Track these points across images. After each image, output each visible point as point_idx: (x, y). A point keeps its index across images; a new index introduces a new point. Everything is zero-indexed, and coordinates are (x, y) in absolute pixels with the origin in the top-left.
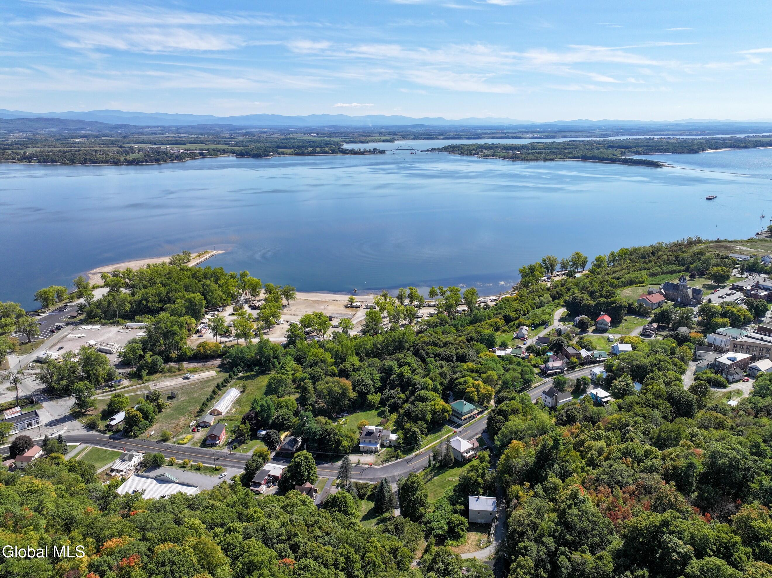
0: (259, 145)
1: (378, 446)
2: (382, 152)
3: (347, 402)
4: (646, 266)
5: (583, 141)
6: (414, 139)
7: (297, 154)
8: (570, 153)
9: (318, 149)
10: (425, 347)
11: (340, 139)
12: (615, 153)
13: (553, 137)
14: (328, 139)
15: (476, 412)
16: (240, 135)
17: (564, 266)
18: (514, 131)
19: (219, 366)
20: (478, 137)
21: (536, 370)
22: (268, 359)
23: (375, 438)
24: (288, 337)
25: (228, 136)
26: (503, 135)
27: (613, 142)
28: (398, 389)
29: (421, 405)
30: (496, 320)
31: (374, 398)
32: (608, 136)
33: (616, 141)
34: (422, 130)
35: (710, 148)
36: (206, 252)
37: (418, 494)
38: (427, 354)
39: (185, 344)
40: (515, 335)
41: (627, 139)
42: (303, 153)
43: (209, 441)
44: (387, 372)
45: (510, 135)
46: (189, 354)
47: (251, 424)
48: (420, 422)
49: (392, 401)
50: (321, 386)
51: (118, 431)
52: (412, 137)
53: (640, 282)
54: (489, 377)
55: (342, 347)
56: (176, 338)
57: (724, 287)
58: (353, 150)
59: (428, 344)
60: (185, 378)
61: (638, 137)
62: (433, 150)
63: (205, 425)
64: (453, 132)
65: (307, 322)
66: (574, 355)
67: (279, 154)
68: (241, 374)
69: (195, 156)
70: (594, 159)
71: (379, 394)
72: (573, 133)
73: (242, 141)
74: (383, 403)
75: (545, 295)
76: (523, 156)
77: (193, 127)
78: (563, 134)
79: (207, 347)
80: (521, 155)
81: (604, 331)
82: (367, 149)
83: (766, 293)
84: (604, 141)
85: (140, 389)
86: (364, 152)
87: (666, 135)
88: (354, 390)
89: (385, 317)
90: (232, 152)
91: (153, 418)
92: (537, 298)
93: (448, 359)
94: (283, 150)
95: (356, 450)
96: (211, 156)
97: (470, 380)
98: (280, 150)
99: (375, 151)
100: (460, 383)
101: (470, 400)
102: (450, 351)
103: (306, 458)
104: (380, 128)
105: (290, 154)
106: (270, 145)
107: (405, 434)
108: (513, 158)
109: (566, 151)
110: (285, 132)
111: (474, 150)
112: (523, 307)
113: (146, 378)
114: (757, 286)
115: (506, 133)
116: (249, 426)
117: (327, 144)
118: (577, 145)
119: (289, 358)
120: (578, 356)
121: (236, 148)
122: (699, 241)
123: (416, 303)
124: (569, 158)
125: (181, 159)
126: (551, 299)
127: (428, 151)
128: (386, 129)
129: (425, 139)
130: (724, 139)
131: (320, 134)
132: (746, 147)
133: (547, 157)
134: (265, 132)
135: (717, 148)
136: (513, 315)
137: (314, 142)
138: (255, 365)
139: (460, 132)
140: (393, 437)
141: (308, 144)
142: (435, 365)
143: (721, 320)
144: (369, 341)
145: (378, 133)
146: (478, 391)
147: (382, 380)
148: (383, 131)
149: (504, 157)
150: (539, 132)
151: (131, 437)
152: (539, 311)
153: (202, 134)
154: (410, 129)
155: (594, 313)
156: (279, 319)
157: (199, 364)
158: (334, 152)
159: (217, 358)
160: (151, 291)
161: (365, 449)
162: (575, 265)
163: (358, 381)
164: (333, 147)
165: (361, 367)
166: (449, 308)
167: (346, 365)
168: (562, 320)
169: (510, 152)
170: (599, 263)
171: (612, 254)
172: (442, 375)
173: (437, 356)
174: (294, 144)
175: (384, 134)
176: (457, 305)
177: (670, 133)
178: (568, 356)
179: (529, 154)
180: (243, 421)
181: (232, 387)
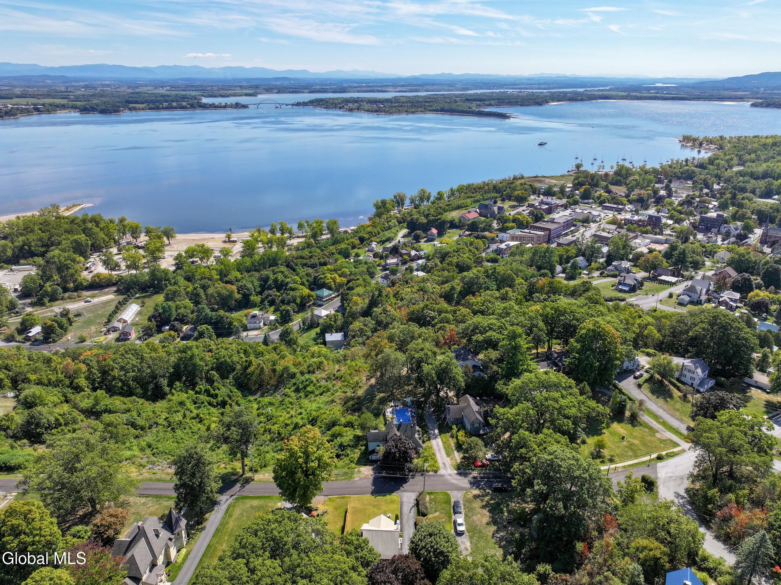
0: (104, 99)
1: (262, 324)
2: (245, 107)
3: (234, 302)
4: (473, 195)
5: (443, 95)
6: (278, 92)
7: (151, 109)
8: (430, 106)
9: (174, 104)
10: (294, 260)
11: (197, 93)
12: (471, 106)
13: (417, 91)
14: (184, 93)
15: (333, 296)
16: (78, 88)
17: (412, 201)
18: (380, 85)
19: (116, 292)
20: (343, 90)
21: (379, 268)
22: (160, 281)
23: (259, 319)
24: (175, 265)
25: (63, 89)
26: (368, 89)
27: (470, 95)
28: (275, 290)
29: (292, 293)
30: (352, 240)
31: (256, 298)
32: (468, 89)
33: (473, 95)
34: (286, 83)
35: (553, 101)
36: (74, 206)
37: (291, 336)
38: (296, 265)
39: (80, 276)
40: (367, 249)
41: (483, 93)
42: (157, 108)
43: (122, 337)
44: (264, 280)
45: (376, 88)
46: (85, 284)
47: (157, 322)
48: (291, 304)
49: (270, 298)
50: (210, 291)
51: (36, 340)
52: (276, 91)
53: (465, 207)
54: (343, 272)
55: (225, 265)
56: (71, 271)
57: (523, 206)
58: (213, 104)
59: (297, 258)
60: (86, 302)
61: (494, 91)
62: (298, 104)
63: (115, 329)
64: (318, 85)
65: (191, 253)
66: (405, 254)
67: (130, 109)
68: (137, 295)
69: (29, 112)
70: (452, 111)
71: (260, 296)
72: (436, 87)
73: (83, 95)
74: (262, 301)
75: (393, 221)
76: (387, 109)
77: (15, 78)
78: (427, 87)
79: (101, 277)
80: (384, 108)
81: (432, 240)
82: (229, 103)
83: (547, 207)
84: (463, 94)
85: (46, 312)
86: (225, 107)
87: (519, 89)
88: (239, 293)
89: (261, 247)
90: (74, 107)
91: (67, 328)
92: (386, 223)
93: (313, 266)
94: (134, 105)
95: (246, 329)
96: (49, 112)
97: (329, 275)
98: (131, 105)
99: (237, 106)
100: (321, 278)
101: (330, 289)
102: (315, 260)
103: (207, 329)
104: (240, 80)
105: (143, 109)
106: (118, 100)
107: (281, 314)
108: (377, 111)
109: (427, 104)
110: (133, 84)
111: (339, 103)
112: (375, 230)
113: (48, 304)
114: (542, 203)
115: (371, 87)
116: (155, 323)
117: (184, 98)
118: (437, 98)
119: (180, 277)
120: (409, 254)
121: (78, 103)
122: (522, 177)
123: (286, 235)
124: (429, 110)
125: (13, 115)
126: (397, 224)
127: (293, 105)
128: (247, 82)
129: (290, 92)
130: (566, 93)
131: (173, 87)
132: (582, 100)
133: (409, 110)
134: (108, 86)
135: (558, 101)
136: (366, 236)
137: (168, 96)
138: (149, 287)
139: (326, 85)
140: (272, 318)
141: (162, 99)
142: (302, 271)
143: (511, 224)
144: (248, 261)
145: (239, 86)
146: (334, 281)
147: (261, 286)
148: (244, 84)
149: (368, 111)
150: (403, 86)
151: (50, 342)
152: (386, 233)
153: (29, 87)
154: (273, 83)
155: (426, 228)
156: (164, 254)
157: (96, 292)
158: (192, 107)
159: (112, 286)
160: (31, 237)
161: (252, 327)
162: (422, 199)
163: (242, 286)
164: (190, 102)
165: (242, 278)
166: (314, 236)
167: (231, 277)
168: (404, 237)
169: (375, 106)
170: (440, 197)
171: (452, 190)
172: (308, 275)
173: (304, 265)
174: (145, 99)
175: (246, 88)
176: (322, 234)
177: (523, 86)
178: (401, 255)
179: (392, 107)
180: (149, 319)
181: (131, 304)
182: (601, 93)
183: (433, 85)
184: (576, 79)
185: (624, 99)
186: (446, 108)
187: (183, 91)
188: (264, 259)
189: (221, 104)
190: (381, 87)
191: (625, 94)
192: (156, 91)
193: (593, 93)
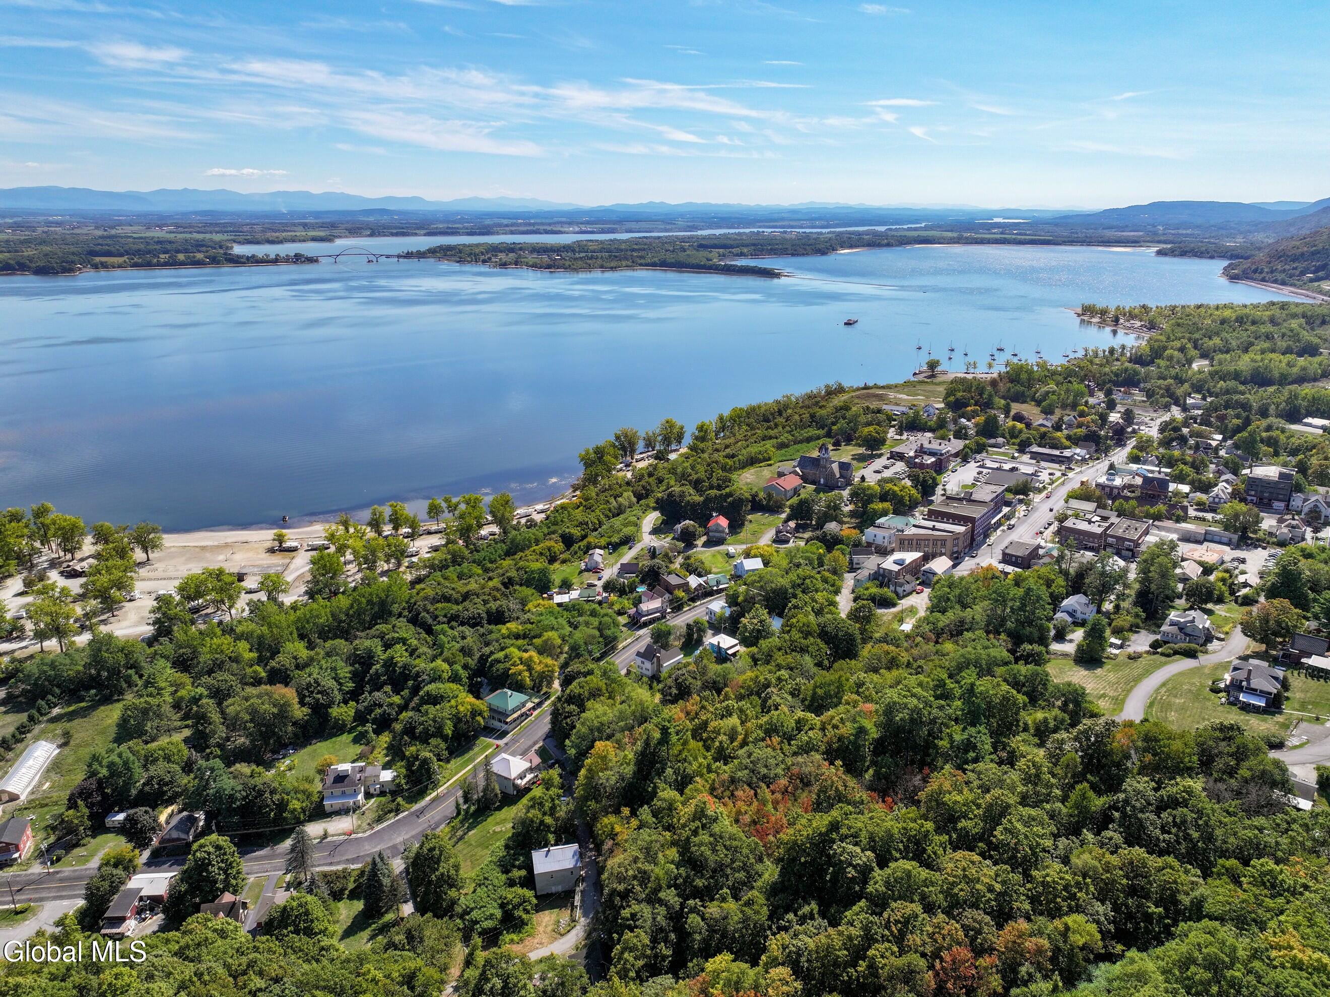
0: (47, 249)
1: (360, 797)
2: (312, 260)
3: (290, 729)
4: (771, 432)
5: (659, 238)
6: (371, 235)
7: (135, 265)
8: (641, 257)
9: (181, 257)
10: (429, 607)
11: (225, 237)
12: (710, 256)
13: (612, 231)
14: (200, 236)
15: (530, 705)
17: (649, 444)
18: (548, 221)
20: (486, 231)
21: (623, 620)
22: (115, 672)
23: (353, 784)
24: (154, 624)
26: (529, 228)
27: (704, 238)
28: (388, 688)
29: (432, 710)
30: (548, 543)
31: (343, 712)
32: (696, 228)
33: (709, 237)
34: (385, 219)
35: (843, 247)
37: (443, 868)
38: (435, 617)
40: (583, 566)
41: (725, 234)
42: (148, 265)
44: (363, 661)
45: (542, 228)
47: (90, 806)
48: (433, 741)
49: (378, 711)
50: (233, 706)
52: (368, 233)
53: (765, 460)
54: (546, 642)
55: (270, 626)
57: (880, 456)
58: (253, 256)
59: (435, 601)
61: (742, 231)
62: (409, 255)
64: (441, 222)
65: (192, 590)
66: (679, 586)
67: (96, 267)
68: (56, 711)
70: (680, 266)
71: (352, 703)
73: (7, 241)
74: (361, 718)
75: (625, 494)
76: (567, 263)
78: (628, 225)
80: (563, 262)
81: (720, 542)
82: (283, 255)
83: (933, 459)
86: (276, 261)
87: (781, 227)
88: (302, 703)
89: (350, 562)
92: (612, 500)
93: (474, 622)
94: (104, 259)
95: (319, 813)
97: (515, 652)
98: (97, 259)
99: (298, 259)
100: (498, 661)
101: (519, 687)
102: (476, 608)
103: (218, 848)
104: (304, 215)
105: (120, 266)
106: (73, 249)
107: (409, 767)
108: (551, 267)
109: (635, 254)
110: (104, 221)
111: (482, 253)
112: (592, 518)
114: (921, 451)
115: (534, 224)
116: (86, 811)
117: (199, 245)
118: (651, 244)
119: (161, 663)
120: (685, 587)
122: (840, 390)
123: (405, 530)
124: (641, 265)
126: (634, 500)
127: (399, 256)
128: (316, 218)
129: (393, 235)
130: (859, 234)
131: (181, 226)
132: (888, 245)
133: (605, 265)
134: (58, 224)
135: (851, 247)
136: (576, 532)
137: (170, 242)
138: (88, 689)
139: (455, 222)
140: (387, 776)
141: (158, 247)
142: (450, 636)
143: (879, 506)
144: (323, 610)
145: (300, 224)
146: (530, 669)
147: (355, 676)
148: (310, 220)
149: (535, 266)
150: (588, 223)
152: (617, 522)
155: (702, 515)
156: (132, 590)
158: (215, 261)
161: (336, 808)
162: (667, 440)
163: (309, 685)
164: (212, 252)
165: (312, 659)
166: (465, 532)
167: (282, 660)
168: (655, 531)
169: (545, 258)
170: (702, 435)
171: (721, 418)
172: (466, 651)
173: (452, 619)
174: (126, 248)
175: (312, 227)
176: (480, 526)
177: (786, 223)
178: (669, 589)
179: (576, 259)
180: (72, 804)
181: (37, 739)
182: (915, 234)
183: (637, 221)
184: (867, 210)
185: (955, 243)
186: (669, 261)
187: (199, 232)
188: (360, 603)
189: (267, 256)
190: (550, 224)
191: (955, 235)
192: (149, 234)
193: (899, 234)
